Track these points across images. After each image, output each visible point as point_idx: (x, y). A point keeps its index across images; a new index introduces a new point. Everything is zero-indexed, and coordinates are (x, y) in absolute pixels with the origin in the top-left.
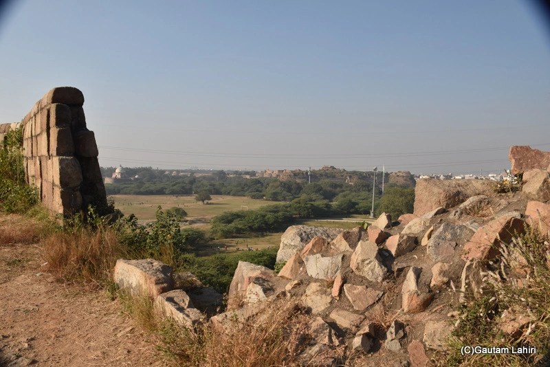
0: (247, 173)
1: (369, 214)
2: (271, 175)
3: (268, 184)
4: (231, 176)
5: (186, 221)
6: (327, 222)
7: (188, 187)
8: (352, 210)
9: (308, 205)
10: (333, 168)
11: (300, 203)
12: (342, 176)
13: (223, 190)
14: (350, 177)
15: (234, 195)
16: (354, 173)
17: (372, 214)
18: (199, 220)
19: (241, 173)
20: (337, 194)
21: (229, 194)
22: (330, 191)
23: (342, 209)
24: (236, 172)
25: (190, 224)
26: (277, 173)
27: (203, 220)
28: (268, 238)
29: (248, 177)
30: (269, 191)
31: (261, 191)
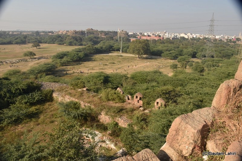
0: (50, 32)
1: (120, 51)
2: (62, 33)
3: (66, 38)
4: (42, 34)
5: (36, 58)
6: (103, 55)
7: (24, 40)
8: (111, 49)
9: (94, 48)
10: (92, 29)
11: (90, 47)
12: (97, 33)
13: (43, 41)
14: (101, 33)
15: (49, 43)
16: (102, 31)
17: (121, 51)
18: (42, 57)
19: (46, 33)
20: (100, 42)
21: (46, 43)
22: (96, 40)
23: (107, 49)
24: (44, 32)
25: (38, 60)
26: (65, 32)
27: (44, 57)
28: (82, 65)
29: (50, 34)
30: (68, 41)
31: (63, 41)
